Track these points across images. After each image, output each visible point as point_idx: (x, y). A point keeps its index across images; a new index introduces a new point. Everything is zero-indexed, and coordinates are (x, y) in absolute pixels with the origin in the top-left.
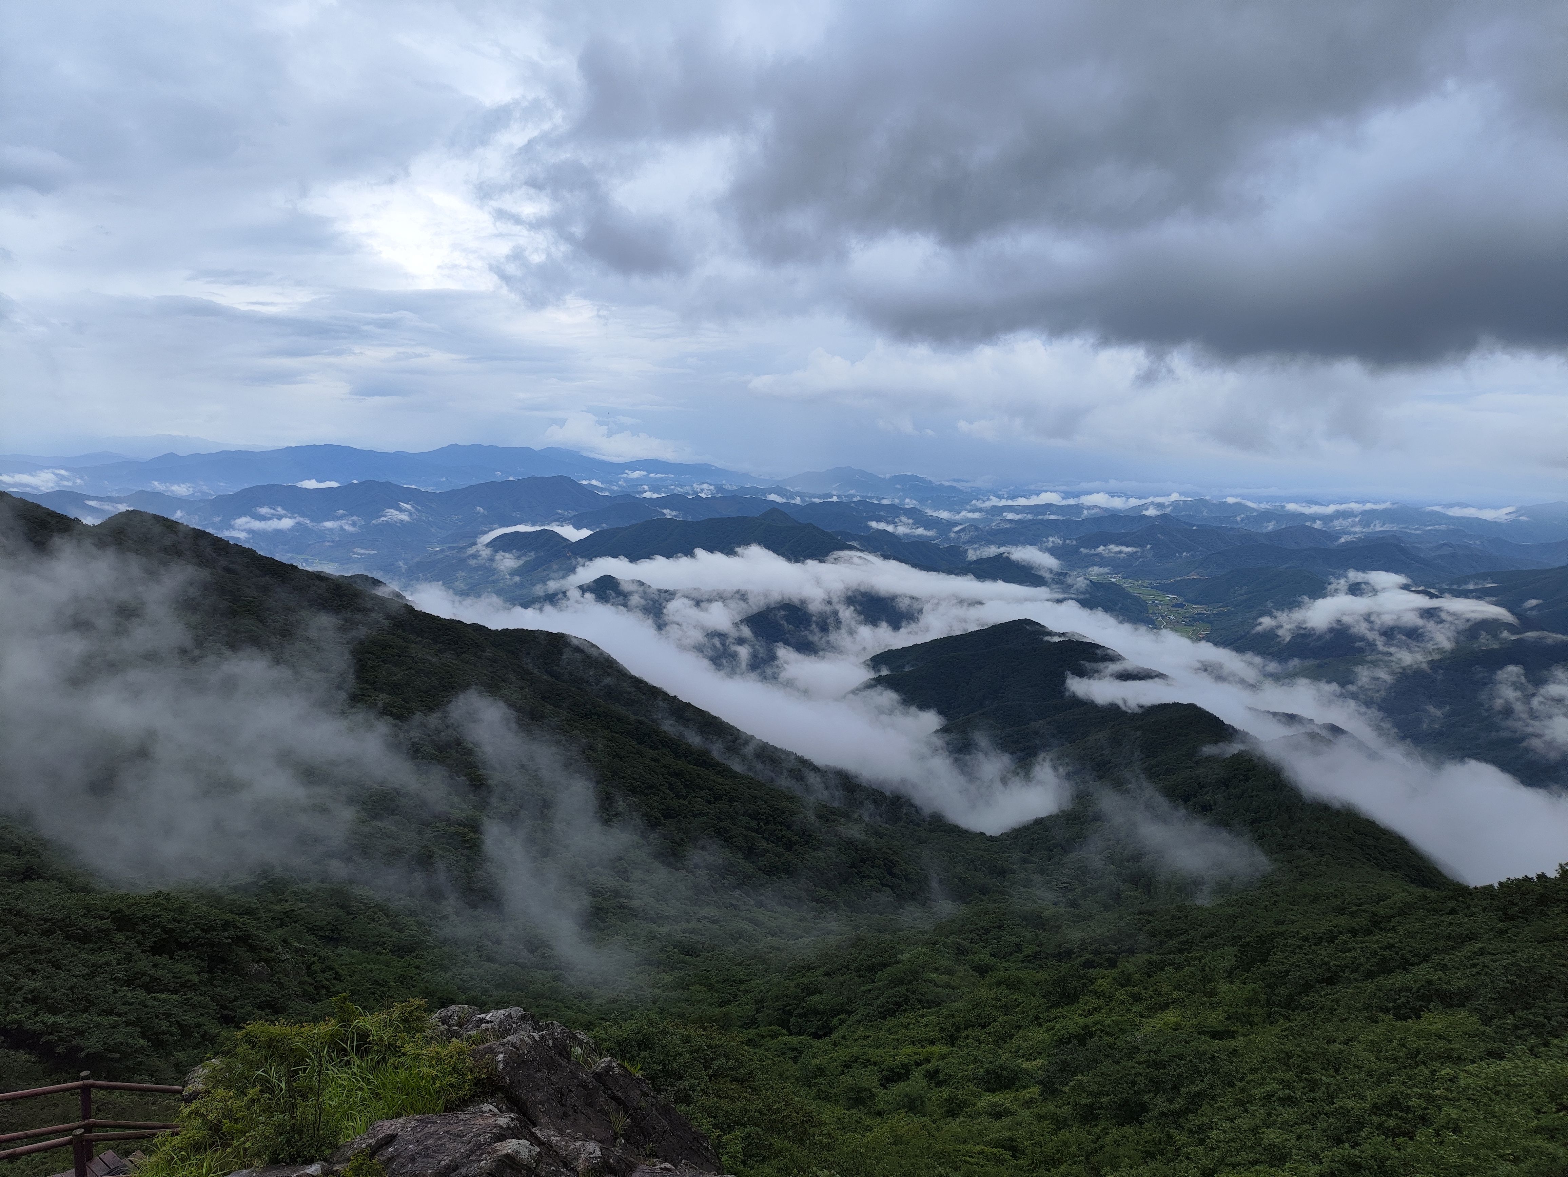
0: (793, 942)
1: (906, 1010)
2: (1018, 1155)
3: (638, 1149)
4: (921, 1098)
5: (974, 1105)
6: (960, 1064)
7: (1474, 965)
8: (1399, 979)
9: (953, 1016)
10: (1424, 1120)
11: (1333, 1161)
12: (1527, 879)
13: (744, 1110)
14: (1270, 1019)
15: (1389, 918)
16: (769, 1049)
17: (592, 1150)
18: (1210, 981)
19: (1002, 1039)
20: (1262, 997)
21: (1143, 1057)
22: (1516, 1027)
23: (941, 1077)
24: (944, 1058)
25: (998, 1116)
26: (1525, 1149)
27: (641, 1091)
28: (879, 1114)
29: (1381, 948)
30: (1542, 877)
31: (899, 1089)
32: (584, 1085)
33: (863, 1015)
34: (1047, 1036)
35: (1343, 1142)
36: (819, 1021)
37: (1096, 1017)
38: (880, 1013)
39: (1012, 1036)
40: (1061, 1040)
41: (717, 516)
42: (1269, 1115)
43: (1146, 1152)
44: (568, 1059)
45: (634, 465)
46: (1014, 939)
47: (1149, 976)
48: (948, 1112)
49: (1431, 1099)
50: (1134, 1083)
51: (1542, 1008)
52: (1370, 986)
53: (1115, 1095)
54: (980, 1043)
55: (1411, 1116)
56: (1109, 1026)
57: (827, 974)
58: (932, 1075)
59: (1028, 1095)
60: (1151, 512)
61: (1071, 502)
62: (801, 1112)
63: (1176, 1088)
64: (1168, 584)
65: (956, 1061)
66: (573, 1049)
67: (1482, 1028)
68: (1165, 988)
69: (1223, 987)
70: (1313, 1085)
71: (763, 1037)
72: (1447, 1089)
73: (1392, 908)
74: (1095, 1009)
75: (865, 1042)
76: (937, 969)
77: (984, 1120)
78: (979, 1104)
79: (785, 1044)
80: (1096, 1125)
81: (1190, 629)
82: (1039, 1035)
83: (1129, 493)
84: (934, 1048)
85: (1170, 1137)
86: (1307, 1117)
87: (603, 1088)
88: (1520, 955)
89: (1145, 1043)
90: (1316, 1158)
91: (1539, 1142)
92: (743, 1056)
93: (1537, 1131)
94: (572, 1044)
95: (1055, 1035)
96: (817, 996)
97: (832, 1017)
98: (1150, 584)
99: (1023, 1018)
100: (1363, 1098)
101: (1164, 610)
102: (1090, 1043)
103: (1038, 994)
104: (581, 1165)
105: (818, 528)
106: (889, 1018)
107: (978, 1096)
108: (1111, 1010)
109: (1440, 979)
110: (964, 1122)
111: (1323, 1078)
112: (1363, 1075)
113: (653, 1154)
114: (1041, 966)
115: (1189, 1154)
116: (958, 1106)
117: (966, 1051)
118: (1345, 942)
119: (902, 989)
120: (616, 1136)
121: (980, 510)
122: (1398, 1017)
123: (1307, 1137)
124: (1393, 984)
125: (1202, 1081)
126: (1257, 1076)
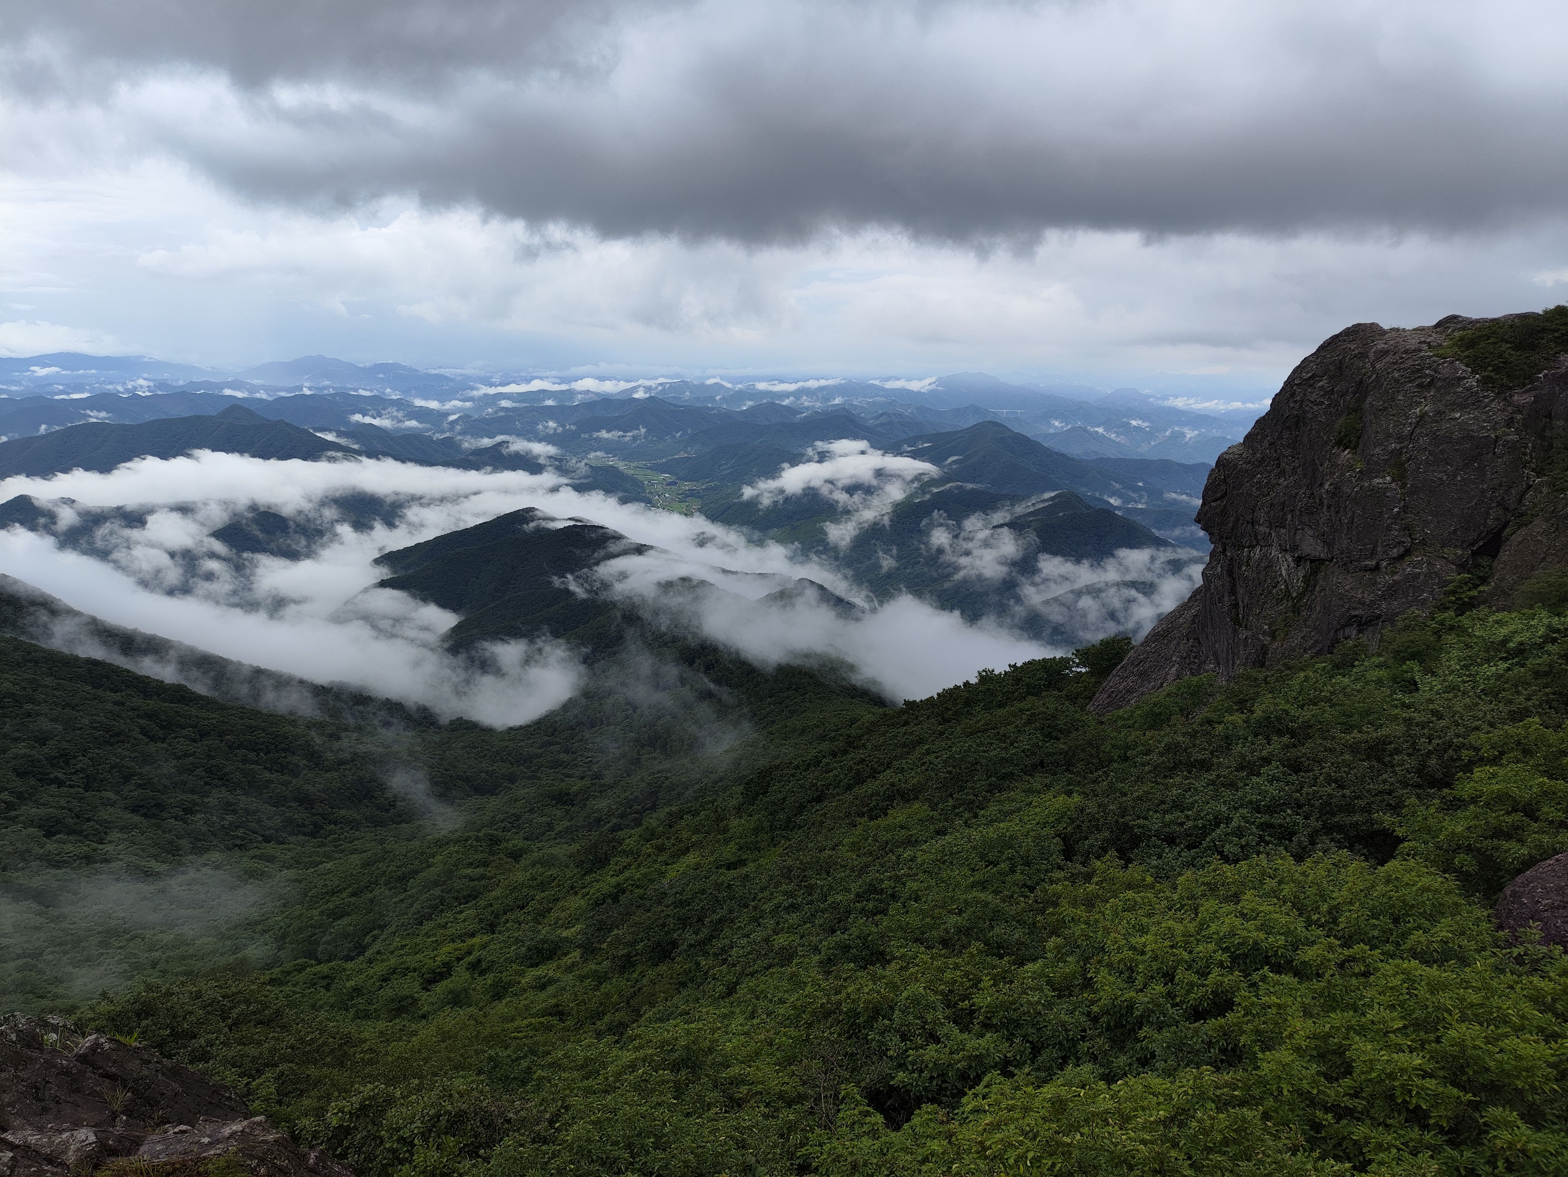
0: (313, 870)
1: (442, 911)
2: (564, 1018)
3: (144, 1121)
4: (465, 990)
5: (519, 983)
6: (501, 949)
7: (923, 764)
8: (871, 786)
9: (491, 905)
10: (894, 897)
11: (829, 949)
12: (957, 688)
13: (273, 1051)
14: (773, 842)
15: (860, 737)
16: (297, 983)
17: (84, 1137)
18: (722, 820)
19: (541, 915)
20: (766, 824)
21: (669, 900)
22: (955, 807)
23: (484, 965)
24: (485, 947)
25: (543, 987)
26: (966, 901)
27: (141, 1059)
28: (424, 1017)
29: (855, 764)
30: (967, 684)
31: (441, 988)
32: (65, 1072)
33: (397, 926)
34: (583, 902)
35: (835, 931)
36: (350, 943)
37: (627, 874)
38: (415, 919)
39: (549, 910)
40: (596, 902)
41: (164, 417)
42: (778, 923)
43: (679, 983)
44: (41, 1050)
45: (42, 360)
46: (544, 819)
47: (671, 827)
48: (493, 996)
49: (897, 879)
50: (664, 925)
51: (972, 788)
52: (849, 797)
53: (649, 940)
54: (520, 925)
55: (884, 896)
56: (639, 879)
57: (353, 895)
58: (474, 966)
59: (570, 961)
60: (640, 395)
61: (564, 387)
62: (338, 1036)
63: (700, 920)
64: (661, 464)
65: (497, 946)
66: (45, 1037)
67: (931, 814)
68: (685, 835)
69: (734, 822)
70: (810, 889)
71: (289, 973)
72: (909, 868)
73: (861, 729)
74: (625, 867)
75: (402, 952)
76: (471, 864)
77: (530, 994)
78: (523, 981)
79: (315, 974)
80: (634, 972)
81: (684, 505)
82: (576, 903)
83: (618, 377)
84: (474, 940)
85: (698, 964)
86: (808, 918)
87: (91, 1068)
88: (954, 749)
89: (671, 887)
90: (816, 950)
91: (975, 894)
92: (266, 996)
93: (973, 886)
94: (43, 1032)
95: (590, 899)
96: (345, 919)
97: (365, 935)
98: (645, 465)
99: (559, 891)
100: (849, 891)
101: (659, 488)
102: (623, 899)
103: (571, 865)
104: (71, 1157)
105: (291, 425)
106: (425, 922)
107: (522, 974)
108: (639, 865)
109: (899, 780)
110: (510, 1002)
111: (818, 882)
112: (848, 872)
113: (165, 1121)
114: (573, 839)
115: (715, 974)
116: (504, 988)
117: (507, 934)
118: (828, 764)
119: (437, 891)
120: (114, 1116)
121: (471, 399)
122: (871, 819)
123: (809, 934)
124: (866, 791)
125: (722, 909)
126: (766, 893)
